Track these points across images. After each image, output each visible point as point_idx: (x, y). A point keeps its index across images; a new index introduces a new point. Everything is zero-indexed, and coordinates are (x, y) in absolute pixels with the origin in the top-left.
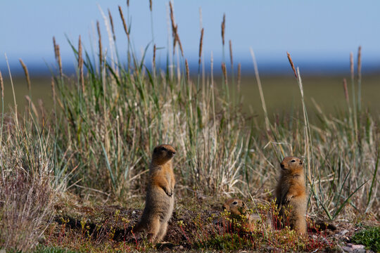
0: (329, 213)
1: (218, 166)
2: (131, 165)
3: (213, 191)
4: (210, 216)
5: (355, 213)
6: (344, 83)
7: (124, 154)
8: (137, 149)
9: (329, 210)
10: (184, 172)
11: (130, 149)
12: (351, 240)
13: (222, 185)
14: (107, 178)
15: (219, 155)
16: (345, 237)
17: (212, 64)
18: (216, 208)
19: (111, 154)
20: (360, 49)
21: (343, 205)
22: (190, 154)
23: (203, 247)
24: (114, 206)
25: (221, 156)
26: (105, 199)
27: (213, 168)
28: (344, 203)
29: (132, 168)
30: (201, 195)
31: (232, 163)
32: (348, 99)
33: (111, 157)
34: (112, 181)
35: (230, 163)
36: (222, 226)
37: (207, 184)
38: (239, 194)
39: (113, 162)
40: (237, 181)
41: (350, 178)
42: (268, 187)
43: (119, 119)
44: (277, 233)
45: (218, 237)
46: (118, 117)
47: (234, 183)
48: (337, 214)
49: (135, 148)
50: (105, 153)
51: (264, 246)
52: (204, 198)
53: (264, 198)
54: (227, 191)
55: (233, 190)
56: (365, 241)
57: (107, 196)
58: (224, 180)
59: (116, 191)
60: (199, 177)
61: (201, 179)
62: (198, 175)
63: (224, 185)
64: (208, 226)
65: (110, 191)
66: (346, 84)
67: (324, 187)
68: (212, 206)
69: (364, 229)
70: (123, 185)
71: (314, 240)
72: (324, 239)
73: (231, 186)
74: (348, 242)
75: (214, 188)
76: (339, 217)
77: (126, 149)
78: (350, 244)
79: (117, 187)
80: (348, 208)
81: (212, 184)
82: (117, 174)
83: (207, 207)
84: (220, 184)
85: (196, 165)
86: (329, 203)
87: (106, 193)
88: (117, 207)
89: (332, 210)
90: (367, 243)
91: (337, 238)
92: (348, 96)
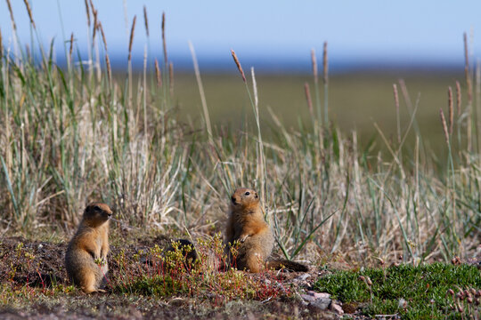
0: (286, 251)
1: (148, 188)
2: (40, 186)
3: (141, 221)
4: (137, 253)
5: (319, 252)
6: (305, 89)
7: (30, 172)
8: (46, 166)
9: (287, 247)
10: (104, 196)
11: (37, 166)
12: (313, 286)
13: (153, 213)
14: (8, 202)
15: (150, 177)
16: (305, 282)
17: (145, 61)
18: (144, 243)
19: (13, 172)
20: (325, 45)
21: (304, 242)
22: (112, 175)
23: (127, 292)
24: (15, 238)
25: (152, 179)
26: (5, 228)
27: (142, 192)
28: (306, 240)
29: (39, 190)
30: (125, 226)
31: (166, 186)
32: (311, 109)
33: (13, 176)
34: (14, 205)
35: (163, 186)
36: (151, 265)
37: (133, 212)
38: (174, 225)
39: (17, 181)
40: (171, 209)
41: (314, 207)
42: (210, 218)
43: (24, 127)
44: (221, 276)
45: (147, 278)
46: (23, 125)
47: (168, 212)
48: (296, 253)
49: (44, 164)
50: (6, 170)
51: (203, 292)
52: (129, 229)
53: (205, 232)
54: (159, 221)
55: (168, 221)
56: (330, 288)
57: (6, 224)
58: (155, 208)
59: (18, 218)
60: (123, 204)
61: (127, 205)
62: (122, 201)
63: (156, 214)
64: (133, 266)
65: (10, 218)
66: (308, 90)
67: (281, 219)
68: (139, 240)
69: (330, 273)
70: (27, 211)
71: (267, 285)
72: (280, 284)
73: (163, 215)
74: (309, 289)
75: (142, 217)
76: (299, 256)
77: (33, 167)
78: (311, 292)
79: (20, 214)
80: (311, 246)
81: (140, 213)
82: (20, 197)
83: (133, 242)
84: (150, 213)
85: (120, 188)
86: (287, 239)
87: (5, 221)
88: (19, 239)
89: (290, 248)
90: (333, 291)
91: (295, 284)
92: (311, 104)
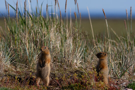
0: (118, 75)
1: (73, 55)
2: (37, 54)
3: (71, 66)
4: (69, 76)
5: (129, 76)
6: (124, 22)
7: (34, 49)
8: (39, 48)
9: (119, 74)
10: (59, 58)
11: (36, 48)
12: (127, 86)
13: (74, 63)
14: (27, 59)
15: (73, 51)
16: (124, 85)
17: (71, 13)
18: (72, 73)
19: (29, 49)
20: (131, 8)
21: (124, 72)
22: (61, 50)
23: (66, 89)
24: (29, 71)
25: (74, 51)
26: (26, 68)
27: (71, 56)
29: (37, 55)
30: (65, 67)
31: (79, 54)
32: (126, 28)
33: (29, 51)
34: (29, 60)
35: (78, 54)
36: (74, 80)
37: (68, 62)
38: (81, 67)
39: (30, 53)
40: (80, 62)
41: (127, 61)
42: (93, 64)
43: (32, 35)
44: (97, 83)
45: (72, 85)
46: (32, 34)
47: (79, 62)
49: (39, 47)
50: (26, 49)
51: (91, 88)
52: (67, 68)
53: (91, 69)
54: (76, 65)
55: (79, 65)
56: (133, 87)
57: (27, 67)
58: (75, 61)
59: (30, 65)
60: (65, 60)
61: (66, 60)
62: (64, 59)
63: (75, 63)
64: (68, 80)
65: (28, 65)
66: (125, 22)
67: (117, 65)
68: (70, 72)
69: (133, 82)
70: (33, 62)
71: (112, 86)
72: (116, 86)
73: (78, 64)
74: (126, 87)
75: (71, 64)
76: (123, 77)
77: (35, 47)
78: (126, 88)
79: (31, 63)
80: (126, 74)
81: (70, 63)
82: (31, 58)
83: (68, 72)
84: (73, 63)
85: (64, 55)
86: (118, 71)
87: (26, 66)
88: (31, 71)
89: (120, 74)
90: (134, 88)
91: (121, 86)
92: (126, 27)
